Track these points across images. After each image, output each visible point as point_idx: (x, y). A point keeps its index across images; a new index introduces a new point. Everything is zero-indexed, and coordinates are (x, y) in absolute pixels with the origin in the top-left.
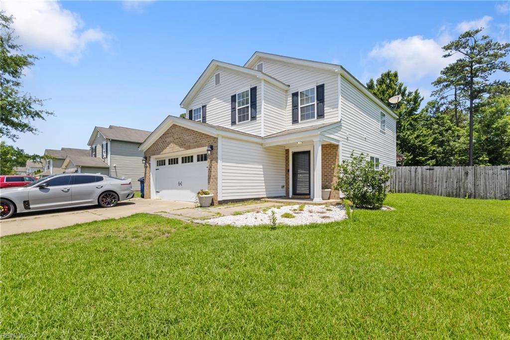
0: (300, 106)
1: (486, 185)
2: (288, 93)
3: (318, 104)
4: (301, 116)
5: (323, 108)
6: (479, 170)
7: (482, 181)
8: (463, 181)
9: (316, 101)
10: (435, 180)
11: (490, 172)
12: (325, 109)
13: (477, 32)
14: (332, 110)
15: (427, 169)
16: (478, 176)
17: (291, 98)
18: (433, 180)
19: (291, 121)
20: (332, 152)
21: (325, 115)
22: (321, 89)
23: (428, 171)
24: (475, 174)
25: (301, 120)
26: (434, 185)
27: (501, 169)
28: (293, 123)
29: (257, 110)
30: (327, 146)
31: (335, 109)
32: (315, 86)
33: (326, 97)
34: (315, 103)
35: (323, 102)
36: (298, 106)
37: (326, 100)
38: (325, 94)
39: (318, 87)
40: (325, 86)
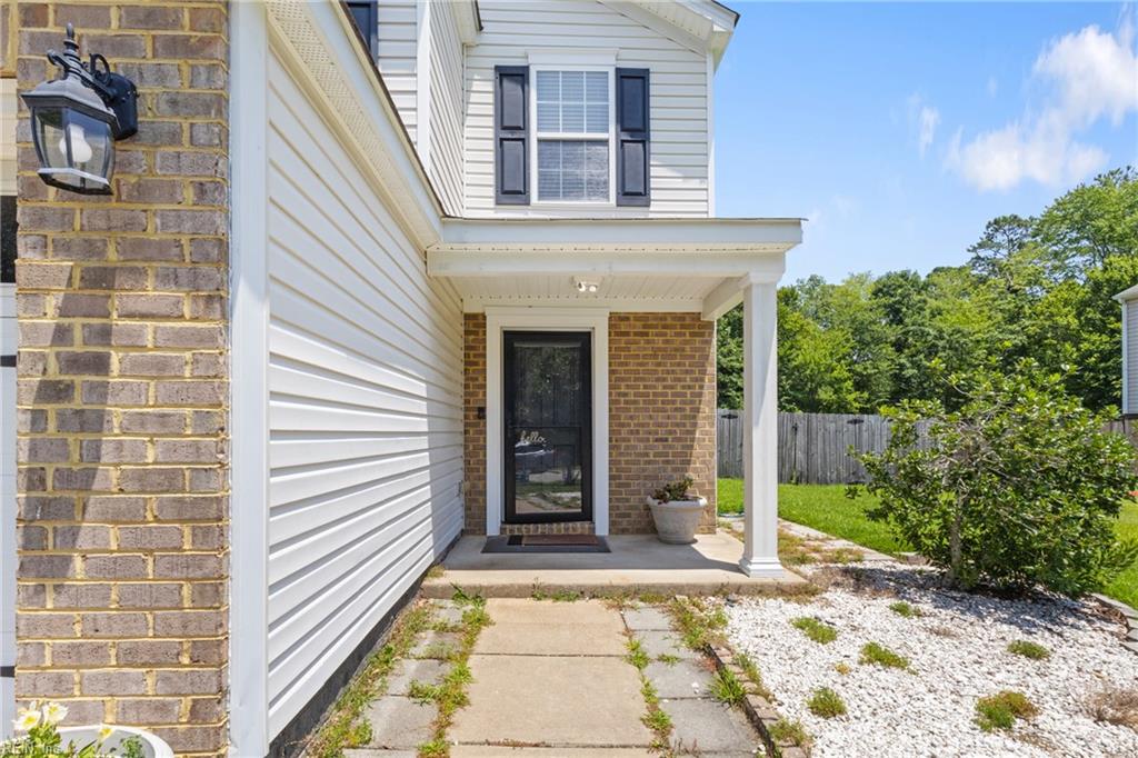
0: (535, 135)
1: (825, 454)
2: (473, 62)
3: (621, 143)
4: (542, 177)
5: (645, 164)
6: (814, 420)
7: (820, 445)
8: (789, 444)
9: (612, 127)
10: (739, 443)
11: (832, 427)
12: (653, 171)
14: (679, 183)
15: (724, 417)
16: (814, 436)
17: (489, 87)
18: (735, 444)
19: (491, 192)
20: (688, 347)
21: (654, 195)
22: (633, 86)
23: (726, 420)
24: (809, 432)
25: (542, 195)
26: (738, 454)
27: (849, 422)
28: (497, 203)
30: (669, 322)
31: (695, 183)
32: (608, 65)
33: (653, 125)
34: (611, 135)
35: (645, 142)
36: (524, 127)
37: (654, 136)
38: (653, 113)
39: (623, 76)
40: (653, 79)
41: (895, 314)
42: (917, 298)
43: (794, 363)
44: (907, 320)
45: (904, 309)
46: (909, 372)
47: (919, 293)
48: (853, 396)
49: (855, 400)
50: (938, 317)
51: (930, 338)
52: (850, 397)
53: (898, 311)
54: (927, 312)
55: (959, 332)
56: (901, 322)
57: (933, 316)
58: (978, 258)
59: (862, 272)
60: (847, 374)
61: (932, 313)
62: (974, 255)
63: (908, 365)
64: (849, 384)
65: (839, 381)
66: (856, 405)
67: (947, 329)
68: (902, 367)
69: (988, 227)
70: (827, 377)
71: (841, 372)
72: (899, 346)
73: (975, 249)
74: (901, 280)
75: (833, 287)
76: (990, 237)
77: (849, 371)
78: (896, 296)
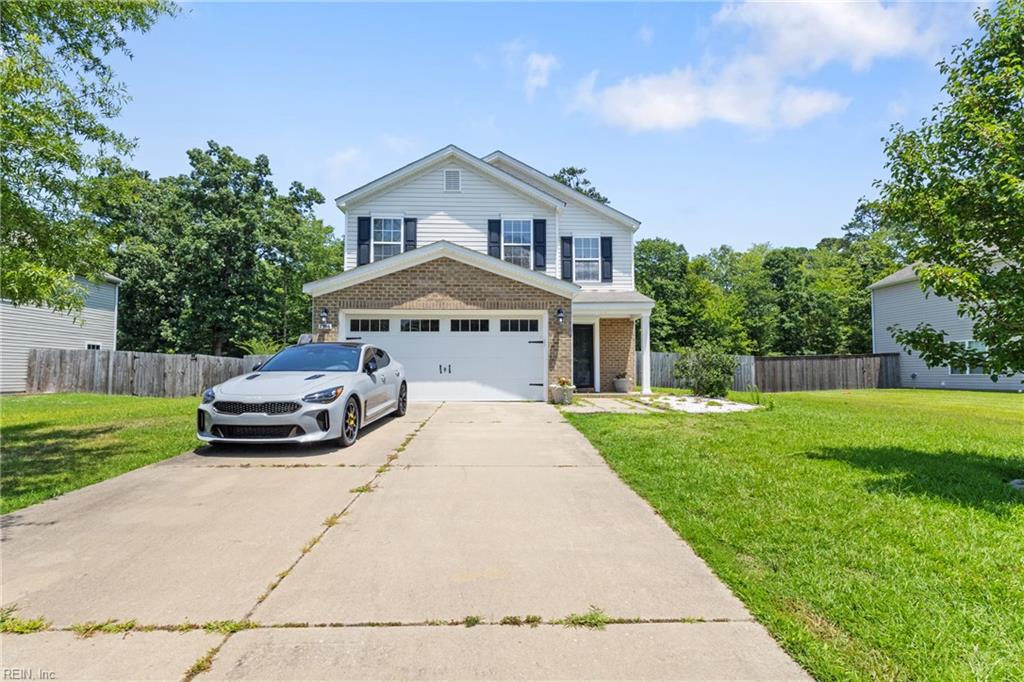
0: (574, 259)
3: (603, 262)
4: (577, 273)
5: (611, 269)
9: (600, 256)
12: (614, 271)
13: (581, 172)
14: (622, 275)
20: (625, 329)
21: (614, 279)
22: (607, 243)
25: (577, 279)
29: (547, 257)
32: (598, 236)
33: (614, 255)
34: (599, 259)
35: (611, 261)
36: (571, 257)
37: (614, 259)
38: (613, 251)
39: (604, 239)
40: (613, 240)
41: (778, 281)
42: (795, 270)
43: (703, 319)
44: (786, 286)
45: (785, 278)
46: (787, 325)
47: (796, 266)
48: (746, 343)
49: (748, 346)
50: (812, 284)
51: (804, 300)
52: (744, 344)
53: (782, 279)
54: (803, 281)
55: (825, 295)
56: (782, 287)
57: (807, 284)
58: (850, 234)
59: (763, 242)
60: (740, 327)
61: (806, 280)
62: (847, 232)
63: (787, 320)
64: (743, 335)
65: (736, 332)
66: (749, 349)
67: (816, 294)
68: (783, 321)
69: (856, 211)
70: (727, 329)
71: (736, 325)
72: (783, 306)
73: (847, 228)
74: (783, 256)
75: (739, 254)
76: (859, 219)
77: (743, 325)
78: (780, 267)
